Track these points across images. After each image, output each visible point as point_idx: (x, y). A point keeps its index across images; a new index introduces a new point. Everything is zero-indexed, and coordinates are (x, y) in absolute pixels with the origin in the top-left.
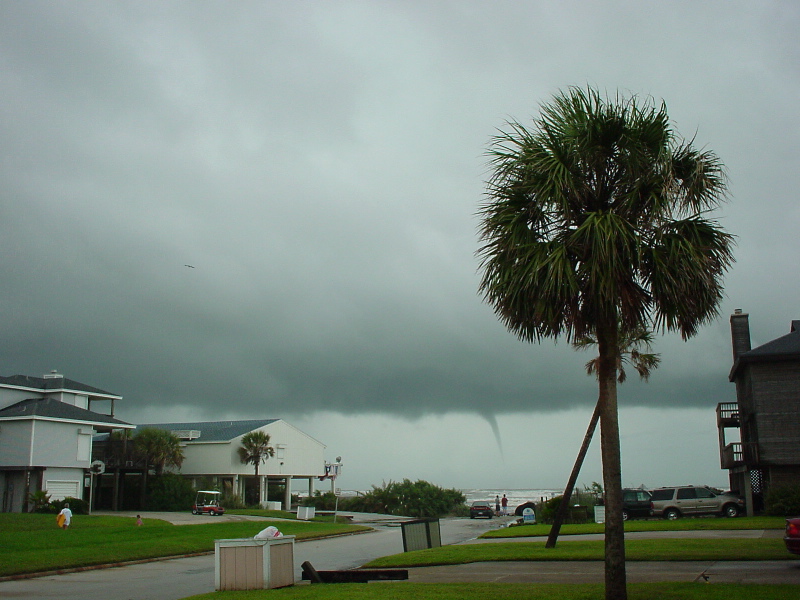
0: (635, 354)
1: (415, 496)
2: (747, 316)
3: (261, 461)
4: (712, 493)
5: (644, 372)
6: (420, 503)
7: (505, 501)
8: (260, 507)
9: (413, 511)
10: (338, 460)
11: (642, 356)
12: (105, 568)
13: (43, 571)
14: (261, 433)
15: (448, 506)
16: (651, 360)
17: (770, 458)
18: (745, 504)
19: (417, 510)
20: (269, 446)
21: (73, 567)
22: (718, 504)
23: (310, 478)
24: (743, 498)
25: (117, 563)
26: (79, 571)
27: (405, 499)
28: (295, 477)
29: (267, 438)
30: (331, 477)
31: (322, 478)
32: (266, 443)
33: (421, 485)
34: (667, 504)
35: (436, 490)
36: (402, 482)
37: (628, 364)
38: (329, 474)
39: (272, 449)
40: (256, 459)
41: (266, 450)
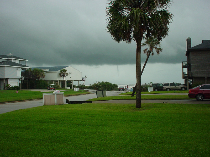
0: (156, 48)
1: (105, 85)
2: (191, 39)
3: (65, 77)
4: (178, 84)
5: (158, 53)
6: (106, 87)
7: (128, 87)
8: (65, 88)
10: (86, 76)
11: (158, 48)
12: (21, 102)
13: (4, 102)
15: (113, 88)
16: (160, 49)
17: (194, 76)
18: (187, 87)
19: (105, 89)
20: (67, 73)
21: (12, 101)
22: (180, 87)
23: (78, 81)
24: (186, 86)
25: (24, 101)
26: (14, 102)
27: (102, 86)
28: (74, 81)
29: (66, 70)
30: (83, 81)
31: (82, 81)
32: (66, 72)
33: (106, 82)
34: (167, 87)
35: (110, 84)
37: (154, 51)
38: (83, 80)
39: (68, 74)
40: (64, 76)
41: (66, 74)
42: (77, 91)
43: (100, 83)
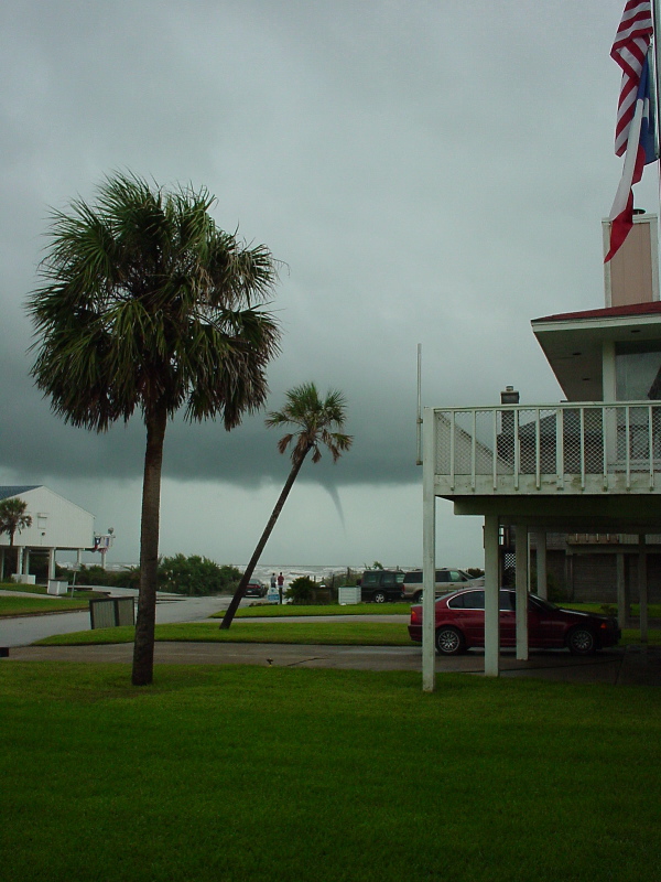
0: (325, 434)
1: (185, 572)
2: (517, 394)
3: (16, 533)
4: (464, 576)
6: (189, 579)
7: (281, 579)
8: (12, 581)
9: (181, 587)
10: (110, 532)
11: (333, 436)
14: (17, 501)
15: (222, 584)
16: (343, 441)
19: (186, 587)
20: (25, 514)
23: (77, 549)
27: (175, 574)
28: (58, 549)
29: (24, 506)
30: (100, 550)
31: (93, 550)
32: (21, 511)
33: (195, 560)
34: (417, 586)
35: (213, 568)
36: (174, 557)
38: (99, 547)
39: (30, 518)
40: (11, 528)
41: (23, 519)
42: (58, 593)
43: (166, 560)
